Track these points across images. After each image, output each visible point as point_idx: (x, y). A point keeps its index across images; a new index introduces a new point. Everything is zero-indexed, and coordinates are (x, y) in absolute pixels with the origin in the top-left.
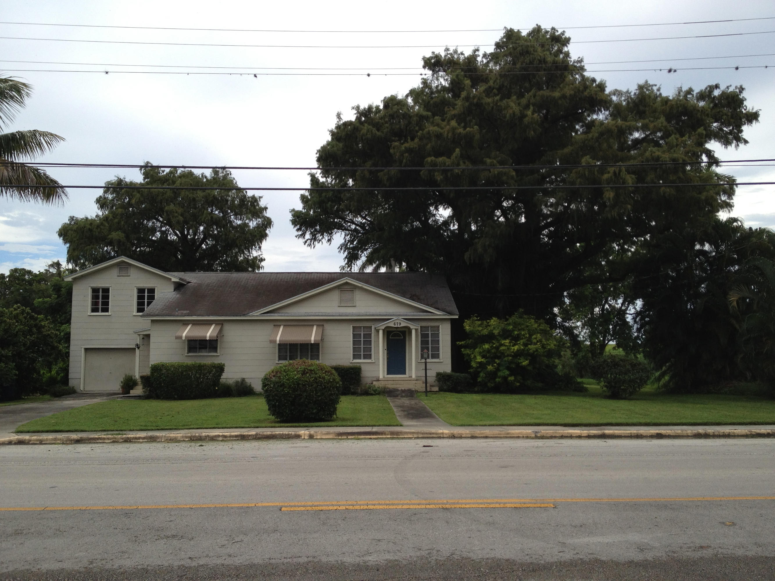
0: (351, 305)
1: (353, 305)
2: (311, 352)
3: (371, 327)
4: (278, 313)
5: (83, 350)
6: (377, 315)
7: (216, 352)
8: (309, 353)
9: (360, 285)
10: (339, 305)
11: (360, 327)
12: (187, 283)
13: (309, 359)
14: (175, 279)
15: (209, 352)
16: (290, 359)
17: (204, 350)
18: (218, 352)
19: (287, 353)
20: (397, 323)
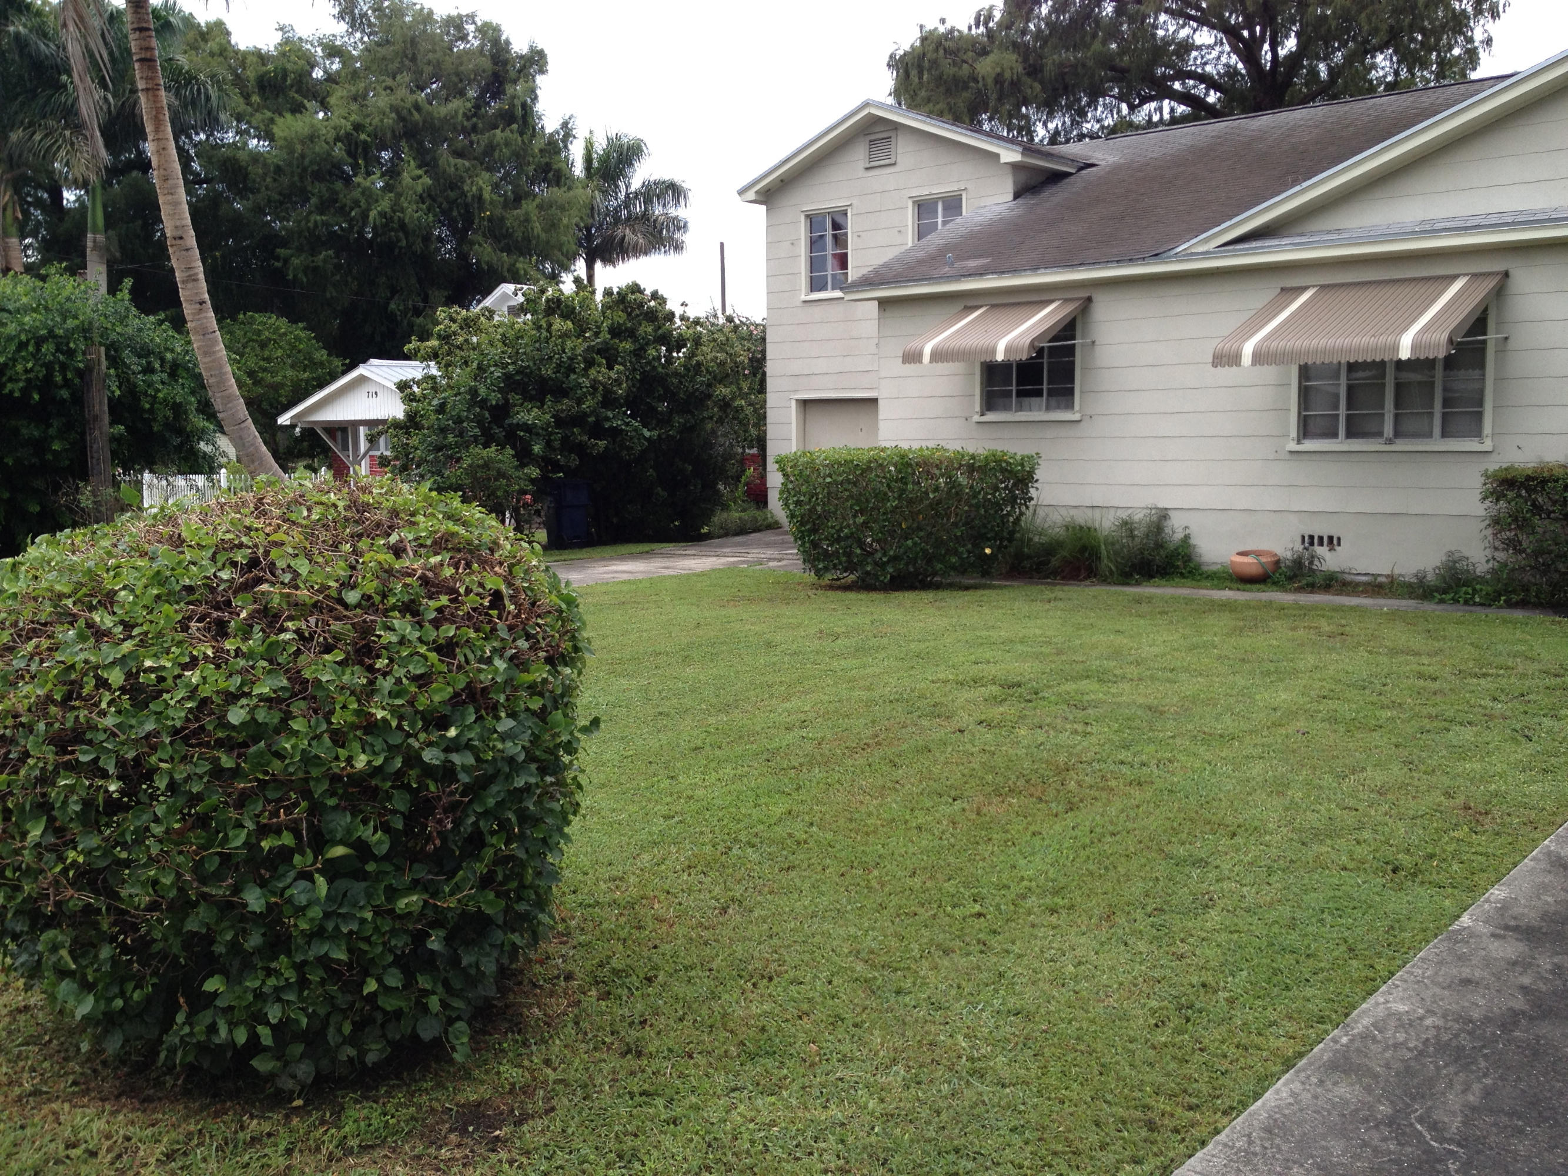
2: (1445, 406)
5: (794, 406)
7: (1070, 406)
8: (1438, 410)
12: (1081, 169)
13: (1437, 430)
14: (1010, 155)
15: (1048, 408)
16: (1350, 434)
17: (1035, 401)
18: (1077, 406)
19: (1337, 408)
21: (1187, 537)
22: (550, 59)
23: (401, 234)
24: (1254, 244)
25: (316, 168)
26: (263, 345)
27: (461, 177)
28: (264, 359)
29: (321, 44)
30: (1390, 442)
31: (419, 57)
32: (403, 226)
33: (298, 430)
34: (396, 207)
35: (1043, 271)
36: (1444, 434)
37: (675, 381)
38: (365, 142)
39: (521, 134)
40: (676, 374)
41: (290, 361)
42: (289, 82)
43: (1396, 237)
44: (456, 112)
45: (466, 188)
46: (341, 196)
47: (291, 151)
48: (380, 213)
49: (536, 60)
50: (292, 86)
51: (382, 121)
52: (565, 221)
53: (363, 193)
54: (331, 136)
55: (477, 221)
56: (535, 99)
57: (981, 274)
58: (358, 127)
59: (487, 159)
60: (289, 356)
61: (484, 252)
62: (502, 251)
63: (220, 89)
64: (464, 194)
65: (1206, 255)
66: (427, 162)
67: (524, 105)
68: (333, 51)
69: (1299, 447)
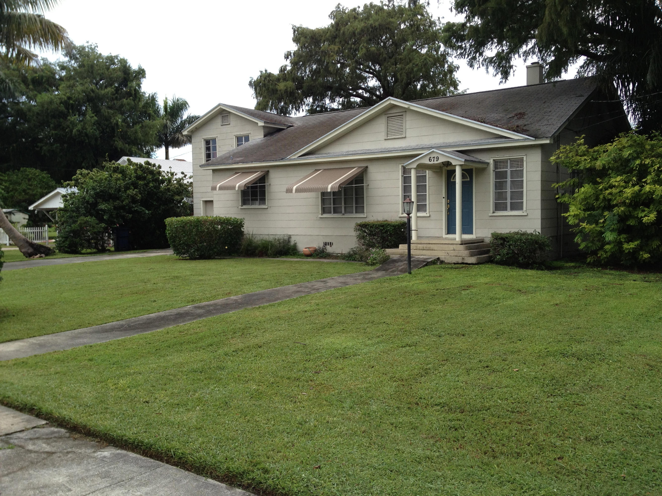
0: (400, 136)
1: (403, 136)
2: (356, 204)
4: (319, 154)
5: (202, 203)
7: (264, 203)
8: (354, 205)
10: (386, 138)
12: (289, 127)
13: (354, 211)
14: (261, 124)
15: (260, 204)
16: (334, 212)
17: (256, 202)
18: (266, 204)
19: (331, 205)
20: (434, 157)
21: (296, 243)
22: (146, 72)
23: (86, 138)
24: (307, 157)
25: (52, 113)
26: (29, 180)
27: (110, 116)
28: (29, 185)
29: (58, 65)
30: (343, 214)
31: (94, 72)
32: (86, 135)
33: (36, 211)
34: (84, 128)
36: (356, 213)
37: (161, 194)
38: (72, 104)
39: (134, 100)
40: (161, 192)
41: (39, 186)
42: (44, 80)
43: (338, 156)
44: (108, 92)
45: (112, 121)
46: (63, 124)
47: (43, 107)
48: (77, 130)
49: (141, 73)
50: (45, 82)
51: (79, 96)
52: (151, 133)
53: (71, 123)
54: (58, 102)
55: (116, 133)
56: (140, 87)
57: (238, 163)
58: (69, 98)
59: (120, 110)
60: (39, 184)
61: (119, 144)
62: (126, 143)
63: (15, 85)
64: (111, 123)
65: (294, 159)
66: (97, 111)
67: (135, 90)
68: (63, 67)
69: (322, 216)
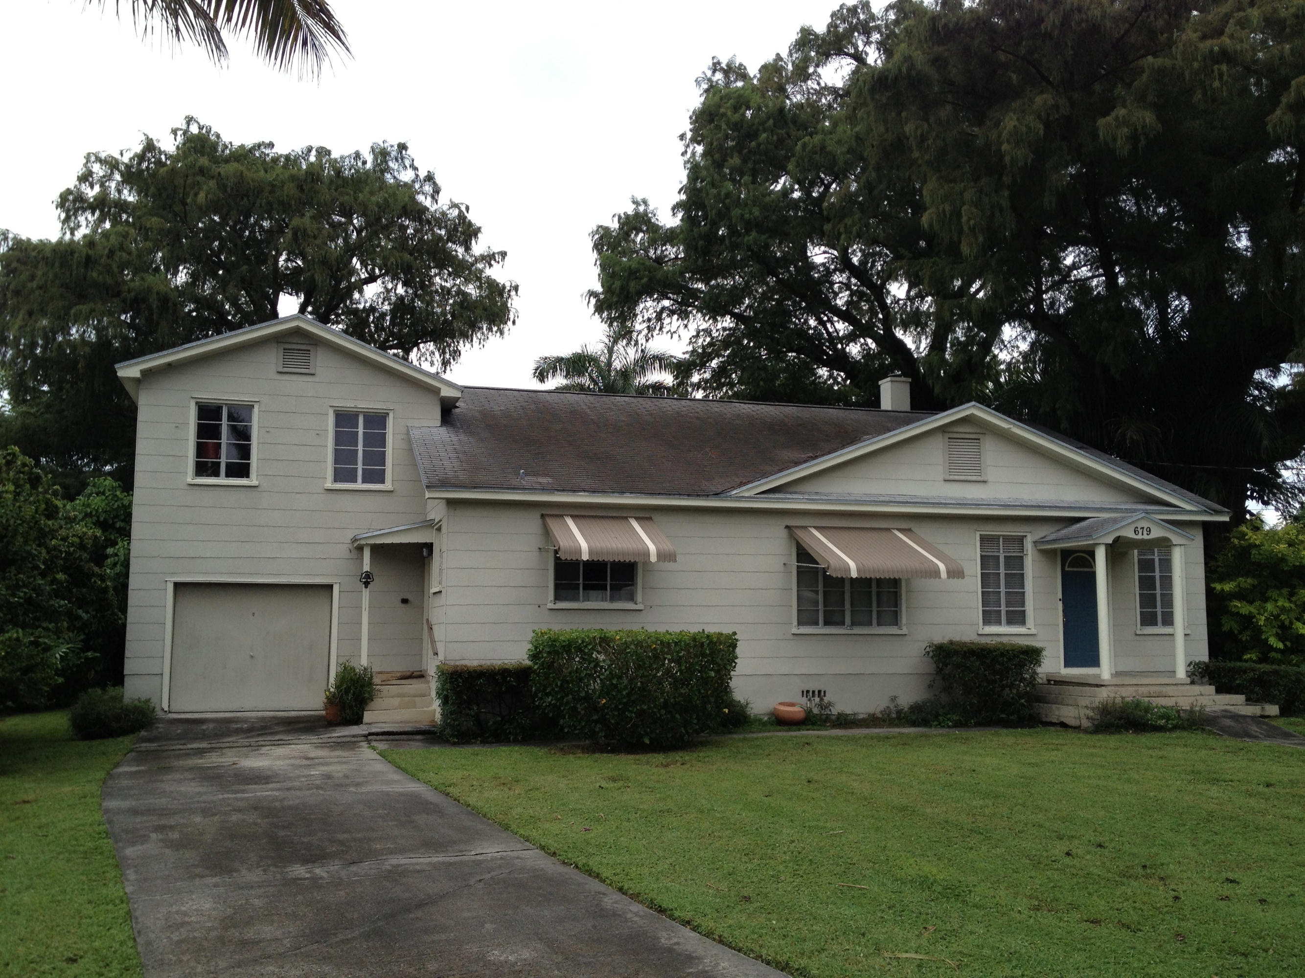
0: (974, 478)
1: (979, 478)
2: (878, 606)
3: (1021, 540)
5: (170, 588)
6: (1050, 508)
7: (632, 598)
8: (875, 609)
9: (1005, 425)
10: (948, 477)
11: (997, 538)
13: (875, 621)
14: (452, 391)
15: (612, 599)
16: (827, 623)
17: (599, 593)
18: (637, 600)
19: (818, 605)
20: (1143, 528)
24: (777, 496)
30: (849, 628)
35: (628, 495)
36: (879, 624)
65: (750, 499)
69: (799, 632)
